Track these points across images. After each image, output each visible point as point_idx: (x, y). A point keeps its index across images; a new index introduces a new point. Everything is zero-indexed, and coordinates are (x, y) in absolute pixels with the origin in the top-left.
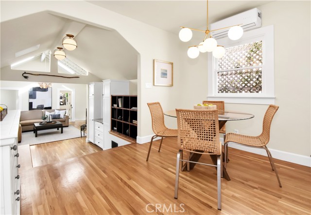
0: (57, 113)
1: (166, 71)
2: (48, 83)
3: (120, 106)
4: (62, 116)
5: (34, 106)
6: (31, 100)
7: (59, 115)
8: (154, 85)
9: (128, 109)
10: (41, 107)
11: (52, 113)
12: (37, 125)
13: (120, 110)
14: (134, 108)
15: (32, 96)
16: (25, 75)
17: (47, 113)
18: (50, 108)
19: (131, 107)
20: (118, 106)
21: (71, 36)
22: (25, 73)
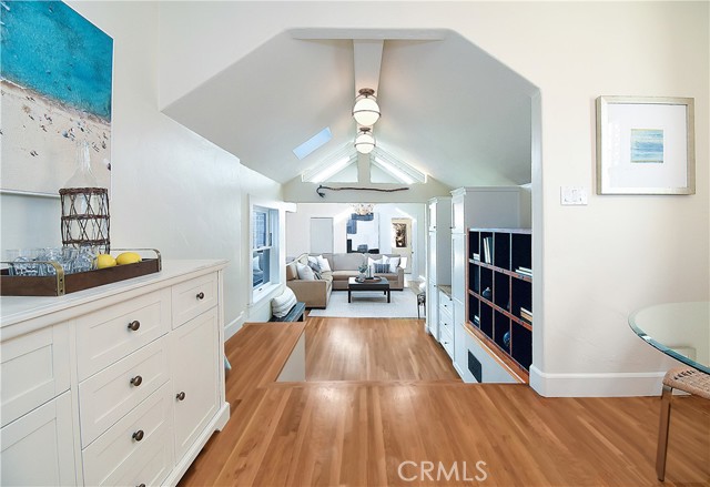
0: (384, 261)
1: (659, 134)
2: (366, 205)
3: (488, 259)
4: (393, 268)
5: (354, 248)
6: (350, 236)
7: (388, 266)
8: (599, 192)
9: (506, 272)
10: (363, 250)
11: (378, 262)
12: (352, 281)
13: (486, 272)
14: (522, 272)
15: (351, 229)
16: (321, 191)
17: (371, 262)
18: (376, 251)
19: (515, 267)
20: (483, 259)
21: (367, 93)
22: (321, 187)
